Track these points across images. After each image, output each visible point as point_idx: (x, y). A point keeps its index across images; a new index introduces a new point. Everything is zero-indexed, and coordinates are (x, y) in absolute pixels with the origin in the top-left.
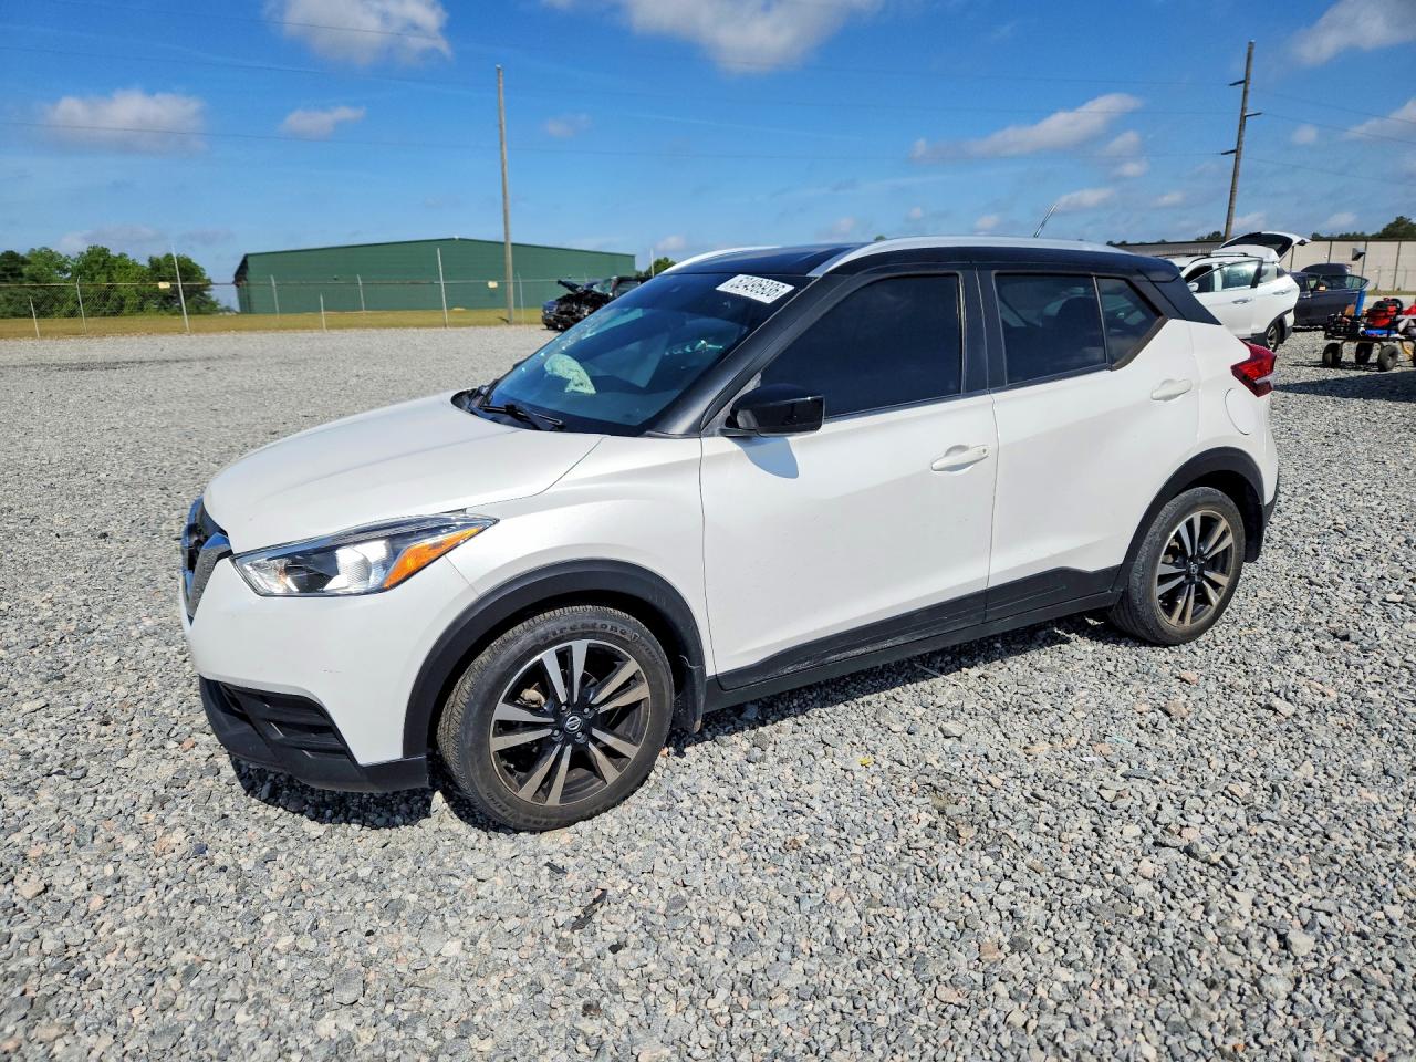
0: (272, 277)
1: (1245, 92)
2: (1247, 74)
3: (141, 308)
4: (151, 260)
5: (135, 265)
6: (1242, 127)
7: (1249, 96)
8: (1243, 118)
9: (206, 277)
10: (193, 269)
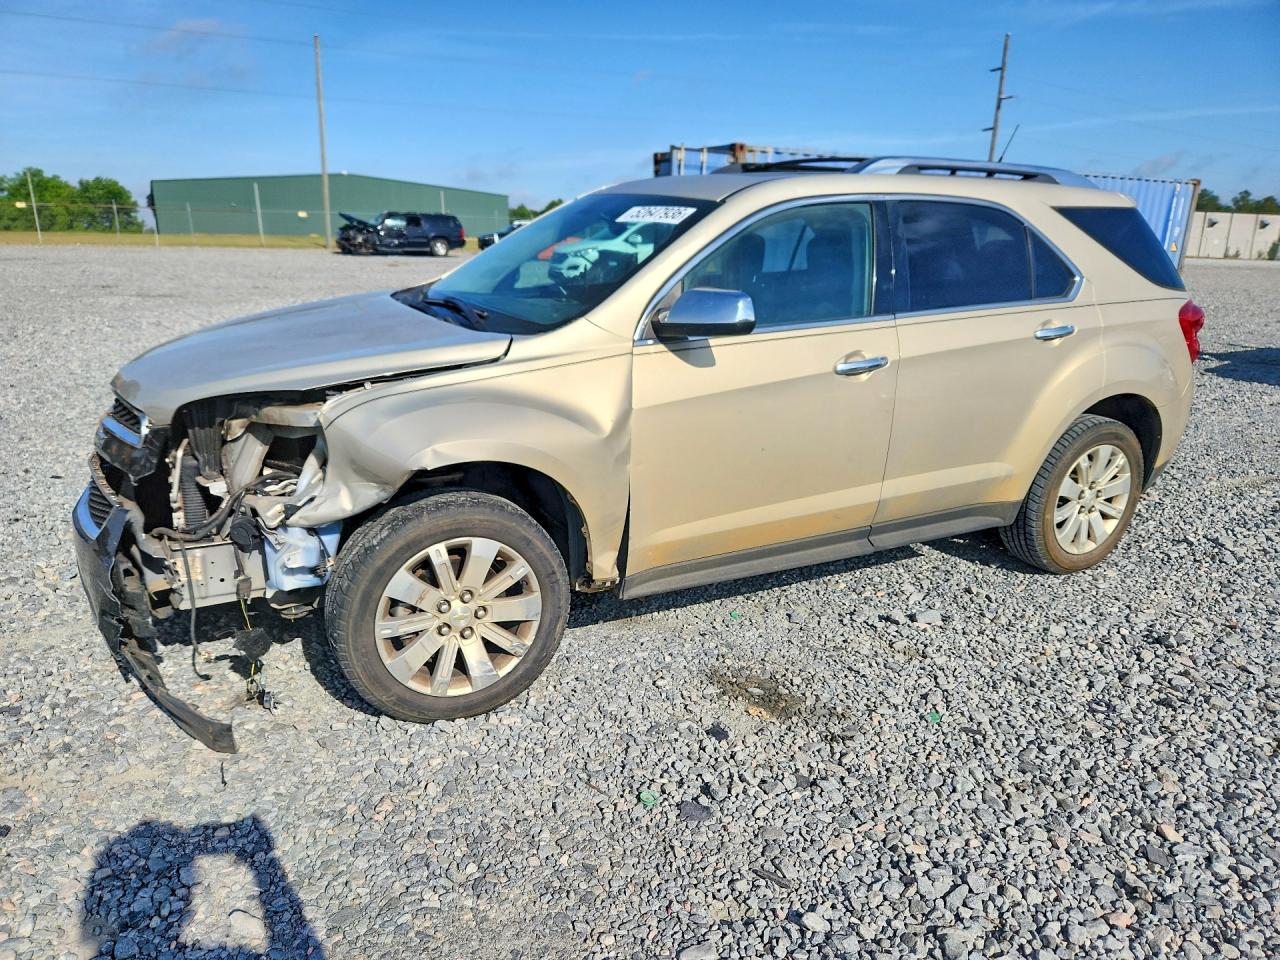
0: (188, 204)
1: (1002, 78)
2: (1004, 63)
3: (70, 227)
4: (81, 183)
5: (67, 186)
6: (998, 107)
7: (1005, 82)
8: (1000, 100)
9: (133, 199)
10: (120, 193)
